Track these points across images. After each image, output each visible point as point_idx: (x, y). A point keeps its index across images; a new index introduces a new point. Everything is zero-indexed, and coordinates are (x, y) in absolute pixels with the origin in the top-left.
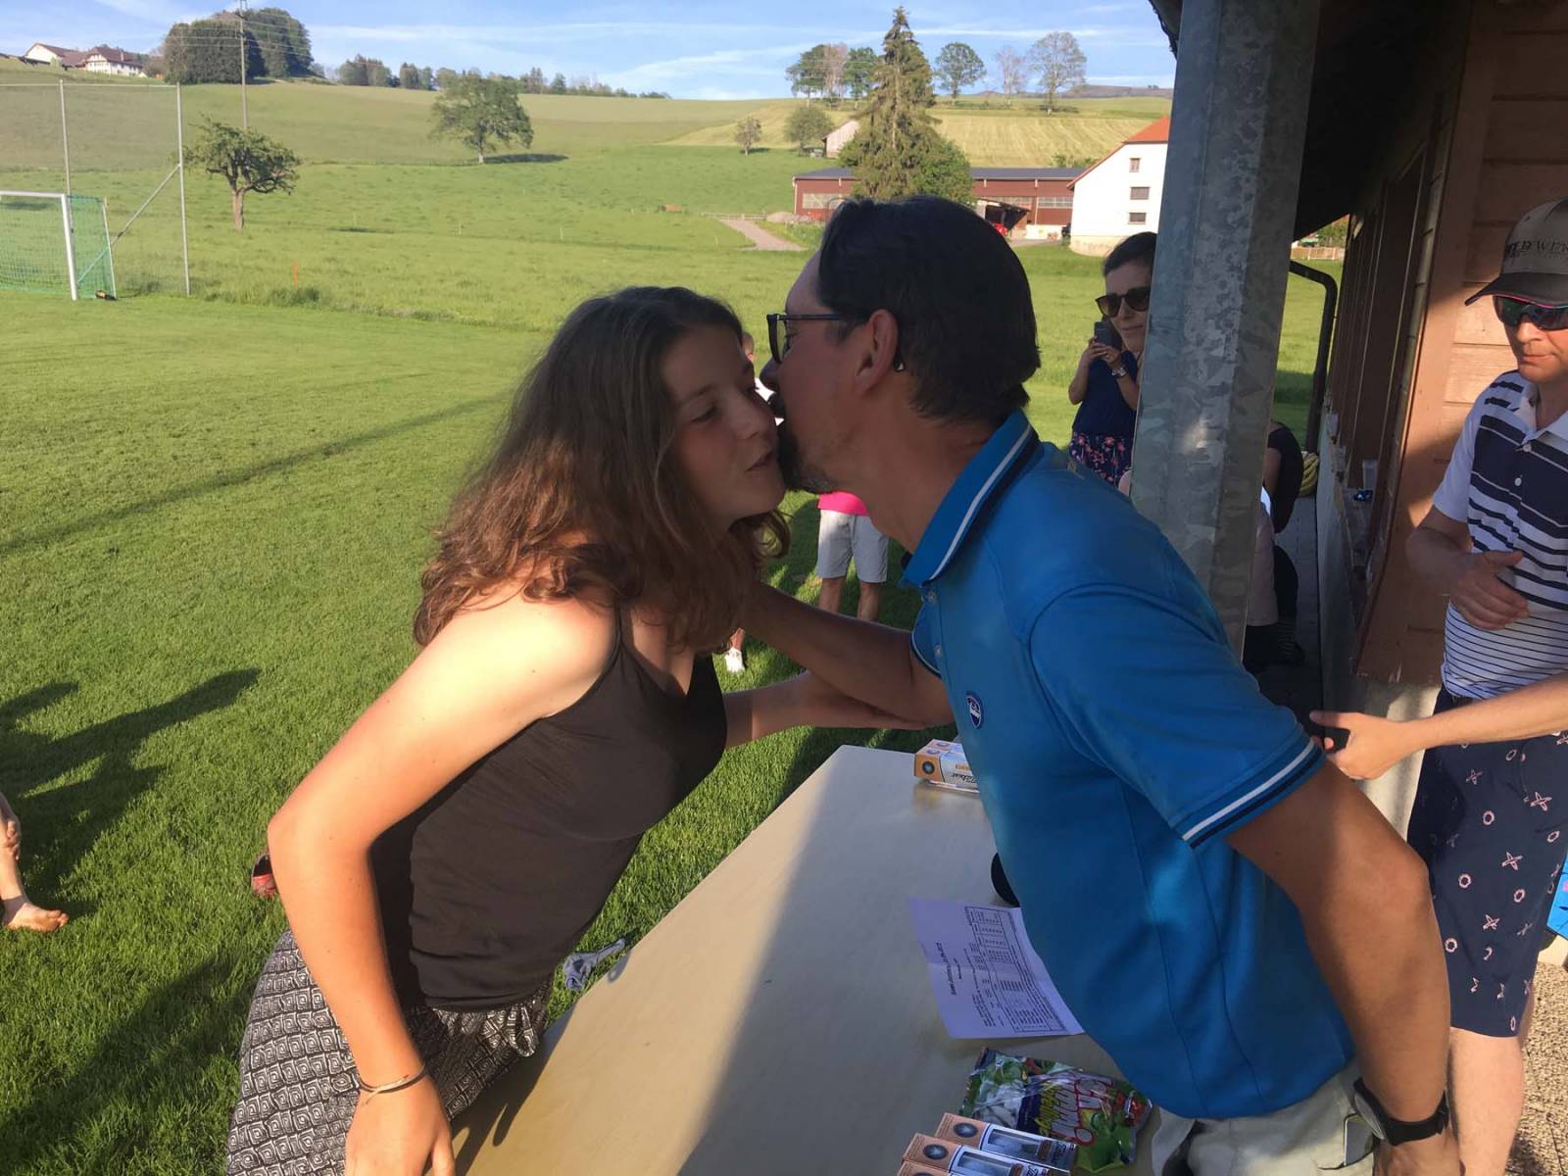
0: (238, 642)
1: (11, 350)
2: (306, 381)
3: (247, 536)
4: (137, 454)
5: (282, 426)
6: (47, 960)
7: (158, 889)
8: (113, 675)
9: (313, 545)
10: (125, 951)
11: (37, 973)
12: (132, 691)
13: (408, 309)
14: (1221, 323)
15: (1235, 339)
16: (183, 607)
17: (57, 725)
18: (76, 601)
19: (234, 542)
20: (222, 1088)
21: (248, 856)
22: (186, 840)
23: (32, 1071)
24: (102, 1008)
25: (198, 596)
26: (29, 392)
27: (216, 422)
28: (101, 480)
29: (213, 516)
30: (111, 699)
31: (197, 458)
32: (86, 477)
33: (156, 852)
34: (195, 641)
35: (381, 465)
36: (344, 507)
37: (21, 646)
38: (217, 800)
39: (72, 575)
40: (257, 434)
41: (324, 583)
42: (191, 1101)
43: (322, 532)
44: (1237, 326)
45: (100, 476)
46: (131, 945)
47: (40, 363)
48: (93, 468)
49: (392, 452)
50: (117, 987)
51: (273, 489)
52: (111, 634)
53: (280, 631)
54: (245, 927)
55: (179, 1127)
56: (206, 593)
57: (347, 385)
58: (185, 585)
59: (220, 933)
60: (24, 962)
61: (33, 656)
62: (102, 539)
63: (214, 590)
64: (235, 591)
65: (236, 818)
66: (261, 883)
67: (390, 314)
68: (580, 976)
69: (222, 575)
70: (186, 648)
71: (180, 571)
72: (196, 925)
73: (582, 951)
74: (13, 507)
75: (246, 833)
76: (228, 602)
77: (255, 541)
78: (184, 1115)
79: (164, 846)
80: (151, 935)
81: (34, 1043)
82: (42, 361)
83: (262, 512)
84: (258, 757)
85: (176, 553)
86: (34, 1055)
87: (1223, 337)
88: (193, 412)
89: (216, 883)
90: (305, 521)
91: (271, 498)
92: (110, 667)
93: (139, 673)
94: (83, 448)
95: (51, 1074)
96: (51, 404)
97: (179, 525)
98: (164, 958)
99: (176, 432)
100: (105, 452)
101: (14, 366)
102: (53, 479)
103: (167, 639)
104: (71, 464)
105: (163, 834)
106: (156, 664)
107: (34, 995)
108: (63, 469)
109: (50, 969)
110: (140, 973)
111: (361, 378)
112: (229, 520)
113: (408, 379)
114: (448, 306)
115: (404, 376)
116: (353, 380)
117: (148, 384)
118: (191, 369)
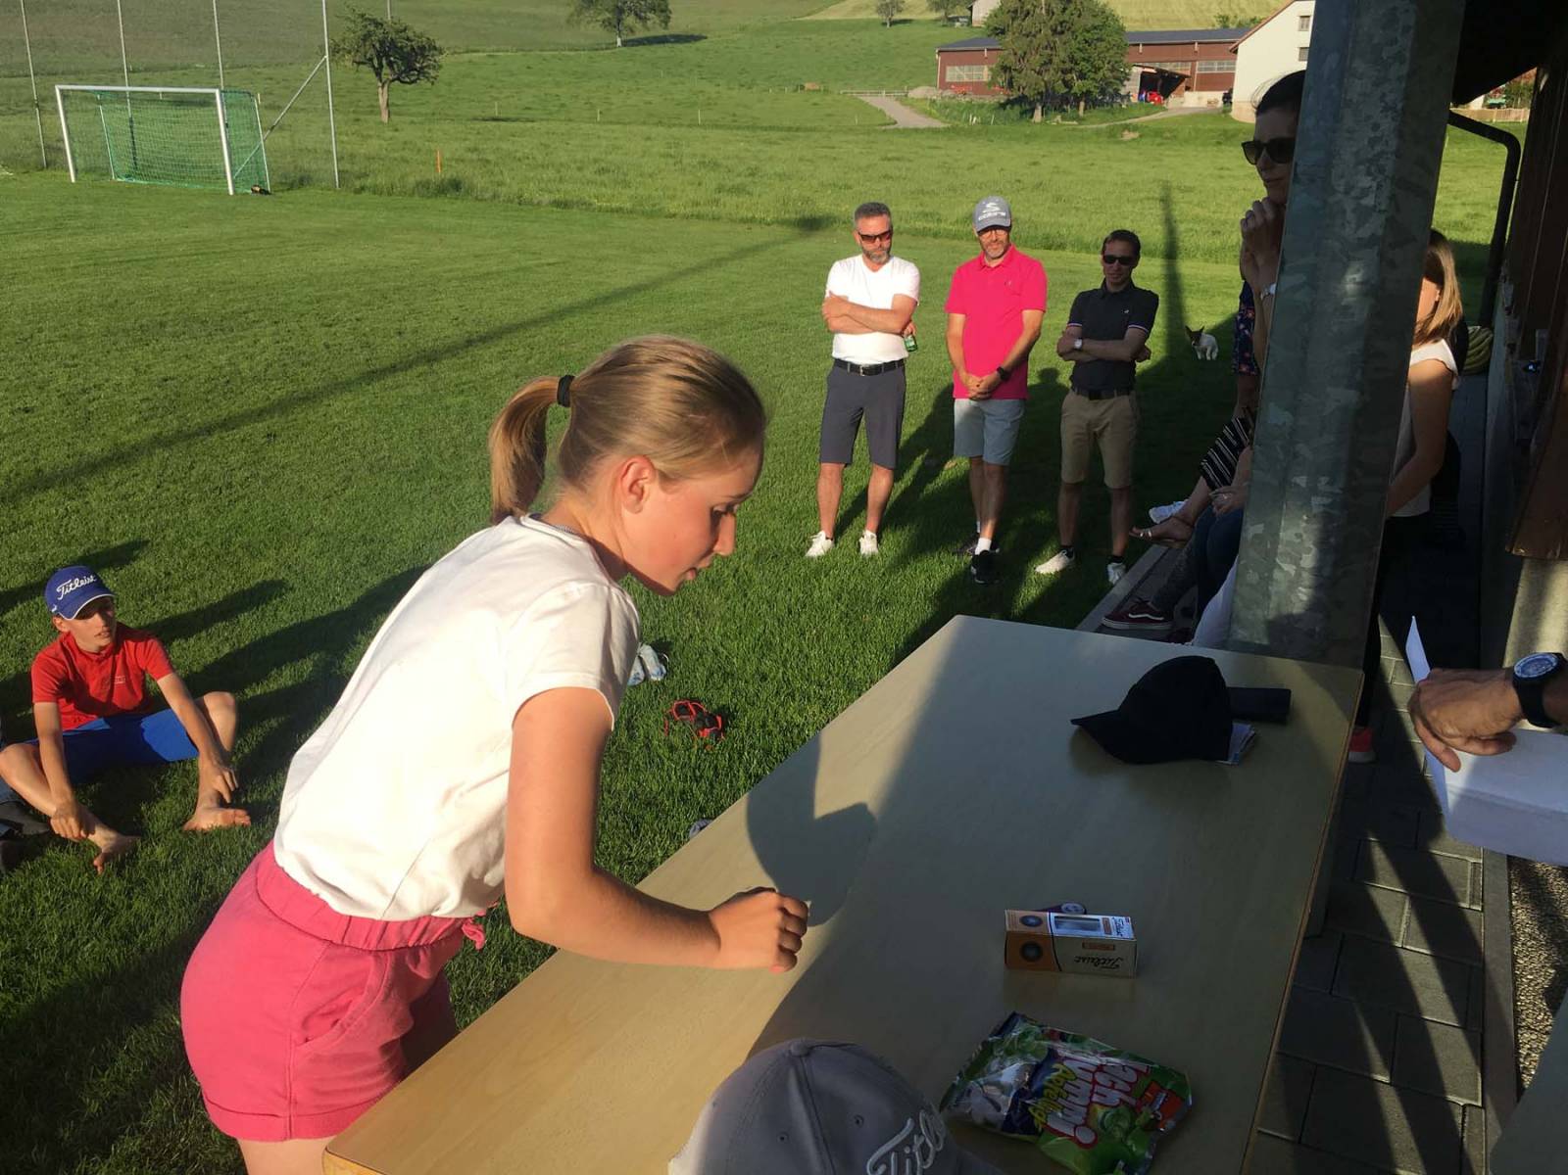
0: (386, 522)
1: (173, 244)
2: (450, 271)
3: (395, 422)
4: (292, 344)
5: (428, 315)
8: (272, 552)
9: (456, 430)
12: (290, 566)
13: (546, 198)
14: (1373, 169)
15: (1387, 186)
16: (336, 489)
18: (237, 482)
19: (383, 427)
25: (349, 478)
26: (191, 284)
27: (364, 312)
28: (259, 368)
29: (363, 402)
31: (348, 347)
32: (244, 365)
34: (347, 521)
35: (521, 352)
36: (485, 394)
37: (188, 525)
39: (232, 459)
40: (403, 323)
41: (467, 467)
43: (465, 417)
45: (257, 365)
47: (200, 257)
48: (252, 357)
49: (531, 339)
51: (419, 376)
52: (270, 514)
53: (426, 511)
56: (356, 477)
57: (488, 274)
58: (337, 468)
61: (199, 534)
62: (260, 426)
63: (364, 473)
64: (384, 474)
67: (531, 203)
69: (372, 458)
70: (339, 528)
71: (332, 455)
73: (708, 818)
74: (178, 395)
76: (377, 485)
77: (402, 426)
81: (204, 887)
82: (202, 254)
83: (408, 398)
85: (328, 438)
87: (1375, 184)
88: (344, 302)
90: (448, 408)
91: (417, 385)
92: (269, 544)
93: (296, 551)
94: (242, 338)
96: (212, 296)
97: (331, 410)
99: (328, 321)
100: (262, 341)
101: (177, 259)
102: (215, 368)
103: (321, 519)
104: (231, 353)
106: (312, 543)
108: (223, 358)
111: (502, 267)
112: (377, 406)
113: (546, 268)
114: (588, 193)
115: (543, 265)
116: (494, 269)
117: (301, 275)
118: (341, 260)
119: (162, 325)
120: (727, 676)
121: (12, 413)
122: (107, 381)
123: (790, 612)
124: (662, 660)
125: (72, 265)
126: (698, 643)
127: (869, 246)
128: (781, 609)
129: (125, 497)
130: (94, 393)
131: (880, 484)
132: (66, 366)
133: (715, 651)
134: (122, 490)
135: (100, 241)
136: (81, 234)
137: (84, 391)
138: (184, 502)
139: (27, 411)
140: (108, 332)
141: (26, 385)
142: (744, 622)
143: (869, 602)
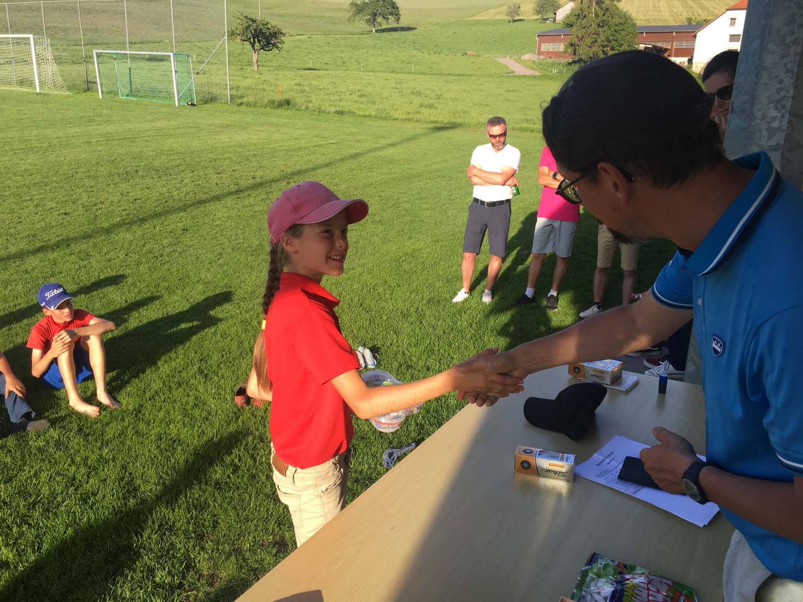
0: (238, 277)
1: (146, 130)
2: (281, 146)
3: (247, 224)
4: (200, 182)
6: (137, 432)
7: (191, 399)
8: (179, 292)
10: (173, 430)
11: (132, 438)
12: (187, 300)
13: (333, 109)
14: (779, 106)
15: (787, 116)
16: (215, 259)
17: (152, 314)
18: (166, 254)
19: (241, 227)
20: (211, 503)
21: (235, 386)
22: (206, 376)
23: (125, 488)
24: (160, 459)
25: (222, 254)
26: (153, 151)
27: (237, 167)
28: (182, 195)
30: (178, 303)
31: (227, 185)
32: (175, 193)
33: (192, 381)
34: (219, 276)
37: (139, 276)
38: (223, 356)
39: (165, 242)
40: (256, 173)
42: (196, 509)
44: (788, 108)
45: (182, 193)
46: (176, 427)
47: (159, 137)
48: (179, 189)
50: (167, 447)
52: (180, 271)
54: (230, 422)
55: (189, 521)
56: (225, 252)
57: (300, 148)
58: (216, 248)
59: (218, 424)
60: (127, 432)
61: (144, 280)
62: (180, 224)
63: (229, 251)
64: (239, 251)
65: (230, 365)
66: (239, 400)
67: (324, 112)
68: (391, 460)
69: (234, 243)
70: (214, 279)
71: (214, 241)
72: (207, 419)
73: (393, 448)
74: (141, 207)
75: (235, 373)
76: (235, 257)
77: (251, 226)
78: (192, 516)
79: (196, 378)
80: (186, 422)
81: (127, 473)
82: (161, 135)
83: (255, 212)
84: (243, 335)
85: (214, 231)
86: (126, 479)
87: (779, 115)
88: (227, 162)
89: (218, 398)
92: (178, 287)
94: (175, 179)
95: (133, 489)
96: (162, 157)
98: (191, 434)
99: (219, 171)
100: (185, 181)
101: (147, 138)
102: (161, 194)
103: (206, 275)
104: (169, 187)
105: (196, 372)
107: (129, 449)
108: (165, 189)
109: (138, 436)
110: (179, 441)
111: (307, 144)
112: (239, 216)
113: (330, 145)
114: (353, 107)
115: (328, 144)
116: (303, 145)
117: (208, 147)
118: (228, 140)
119: (137, 171)
120: (409, 367)
121: (59, 215)
122: (107, 199)
123: (445, 333)
124: (375, 357)
125: (96, 140)
126: (395, 348)
127: (494, 140)
128: (439, 331)
129: (109, 260)
130: (100, 206)
131: (495, 265)
132: (88, 191)
133: (404, 353)
134: (108, 256)
135: (110, 128)
136: (102, 124)
137: (95, 205)
138: (138, 264)
139: (66, 214)
140: (110, 175)
141: (66, 201)
142: (420, 337)
143: (487, 329)
